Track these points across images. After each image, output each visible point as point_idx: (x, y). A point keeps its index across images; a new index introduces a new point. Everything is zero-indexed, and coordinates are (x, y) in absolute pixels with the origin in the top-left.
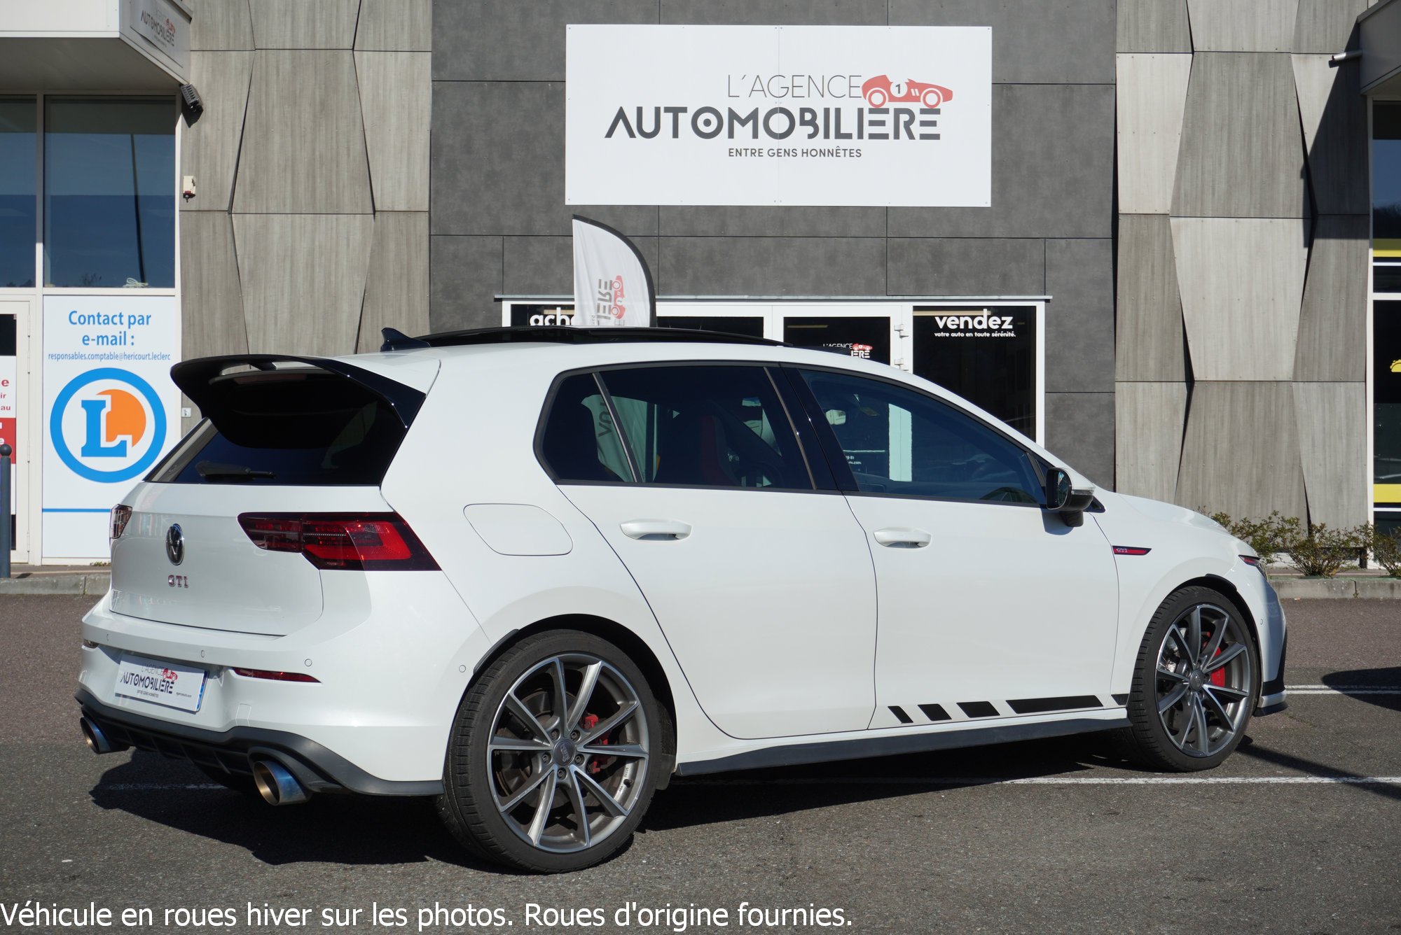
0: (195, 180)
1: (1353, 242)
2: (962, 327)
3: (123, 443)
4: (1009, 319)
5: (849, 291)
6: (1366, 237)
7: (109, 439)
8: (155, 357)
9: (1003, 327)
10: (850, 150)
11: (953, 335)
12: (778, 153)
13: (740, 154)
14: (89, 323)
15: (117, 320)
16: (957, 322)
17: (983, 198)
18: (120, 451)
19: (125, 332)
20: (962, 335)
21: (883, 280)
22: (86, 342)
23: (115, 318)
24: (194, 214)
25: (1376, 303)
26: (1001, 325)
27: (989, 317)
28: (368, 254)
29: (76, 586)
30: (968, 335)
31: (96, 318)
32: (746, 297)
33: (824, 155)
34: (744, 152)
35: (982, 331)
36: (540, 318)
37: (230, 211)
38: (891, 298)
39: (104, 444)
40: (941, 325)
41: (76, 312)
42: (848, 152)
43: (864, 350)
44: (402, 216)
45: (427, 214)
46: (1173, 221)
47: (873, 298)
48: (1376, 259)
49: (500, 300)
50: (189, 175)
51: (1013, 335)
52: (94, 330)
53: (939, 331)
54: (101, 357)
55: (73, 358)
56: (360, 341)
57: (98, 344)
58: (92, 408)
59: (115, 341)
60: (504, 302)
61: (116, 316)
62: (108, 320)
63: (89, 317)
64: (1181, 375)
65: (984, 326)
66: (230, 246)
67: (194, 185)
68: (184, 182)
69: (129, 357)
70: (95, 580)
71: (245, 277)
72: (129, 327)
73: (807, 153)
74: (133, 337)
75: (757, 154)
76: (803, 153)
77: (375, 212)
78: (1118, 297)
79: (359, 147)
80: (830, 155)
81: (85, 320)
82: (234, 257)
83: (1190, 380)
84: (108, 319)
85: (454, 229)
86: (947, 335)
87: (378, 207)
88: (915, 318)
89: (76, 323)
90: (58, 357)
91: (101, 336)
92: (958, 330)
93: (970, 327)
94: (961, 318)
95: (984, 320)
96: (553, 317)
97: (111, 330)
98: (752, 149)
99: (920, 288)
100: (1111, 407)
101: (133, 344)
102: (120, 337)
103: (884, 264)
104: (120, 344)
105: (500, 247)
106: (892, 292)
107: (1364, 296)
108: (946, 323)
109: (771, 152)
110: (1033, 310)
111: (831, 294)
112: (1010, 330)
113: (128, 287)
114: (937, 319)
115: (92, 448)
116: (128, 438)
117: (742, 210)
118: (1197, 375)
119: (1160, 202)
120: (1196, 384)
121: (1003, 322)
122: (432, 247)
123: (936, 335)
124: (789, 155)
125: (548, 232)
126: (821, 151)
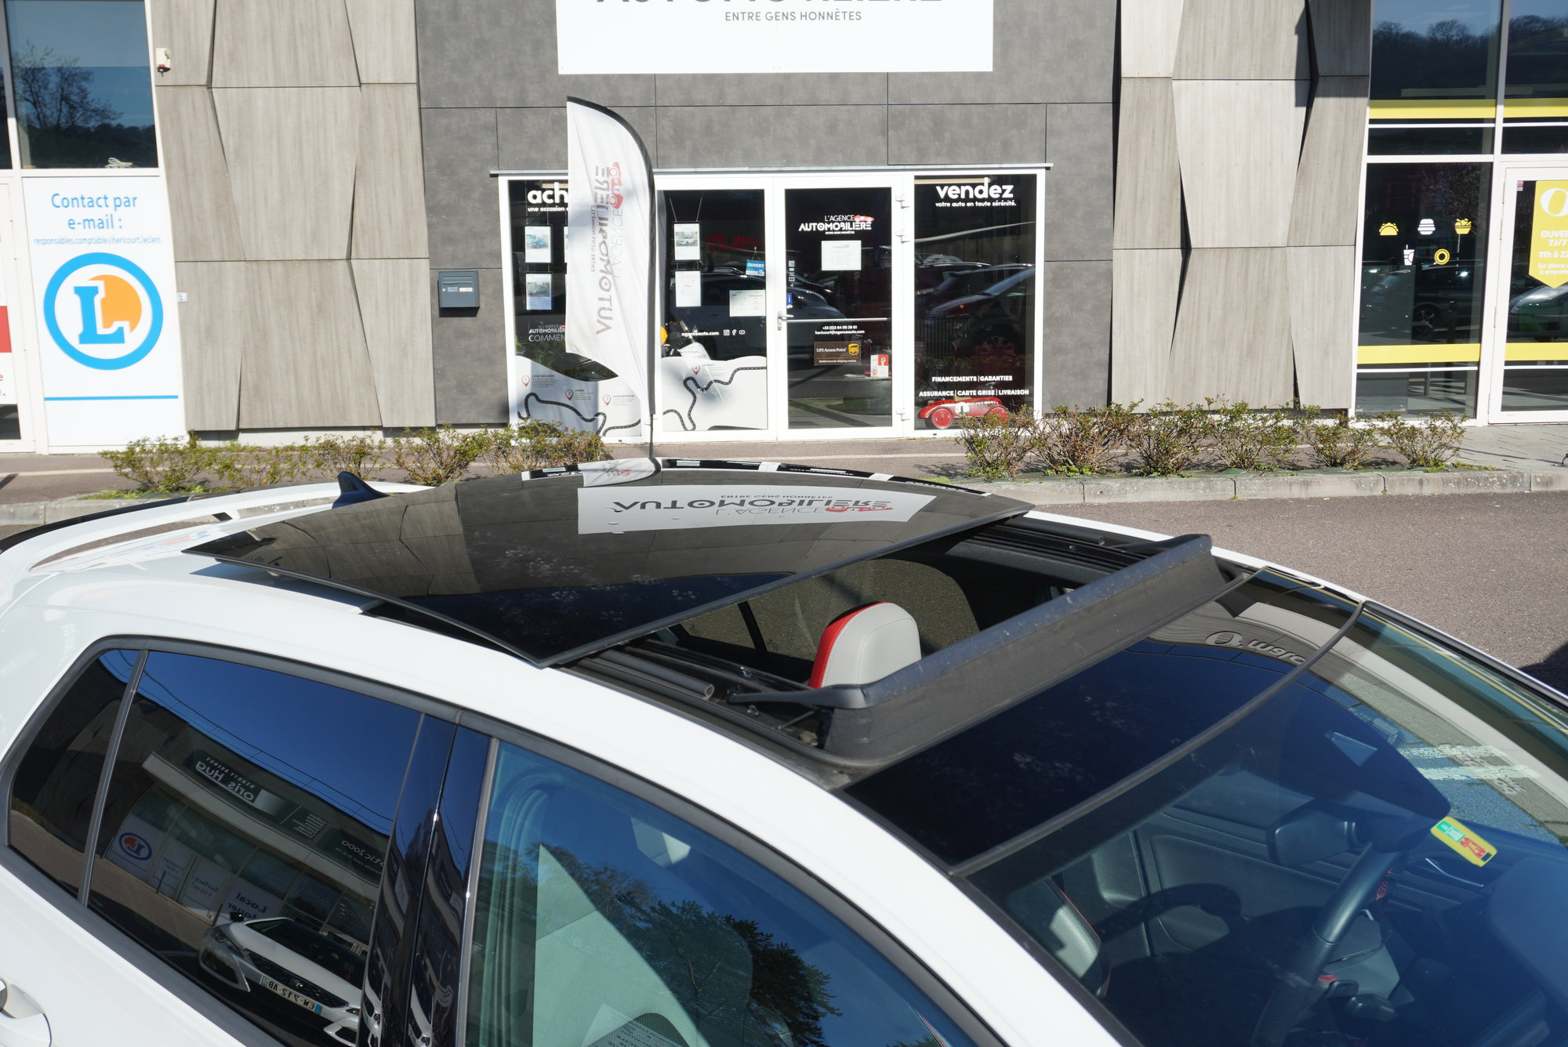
0: (169, 53)
1: (1351, 100)
2: (963, 196)
3: (120, 330)
4: (1009, 188)
5: (850, 161)
6: (1364, 95)
7: (107, 325)
8: (145, 240)
9: (1004, 196)
10: (850, 12)
11: (954, 205)
12: (776, 16)
13: (738, 18)
14: (73, 206)
15: (101, 202)
16: (958, 191)
17: (984, 62)
18: (118, 337)
19: (111, 215)
20: (963, 205)
21: (884, 149)
22: (72, 226)
23: (99, 200)
24: (171, 89)
25: (1370, 167)
26: (1001, 194)
27: (990, 185)
28: (357, 130)
29: (35, 515)
30: (969, 204)
31: (80, 201)
32: (746, 169)
33: (823, 18)
34: (740, 16)
35: (983, 200)
36: (538, 193)
37: (209, 86)
38: (892, 167)
39: (101, 330)
40: (942, 194)
41: (57, 195)
42: (847, 15)
43: (865, 222)
44: (389, 89)
45: (415, 86)
46: (1175, 83)
47: (874, 168)
48: (1372, 121)
49: (496, 176)
50: (162, 47)
51: (1013, 204)
52: (79, 213)
53: (941, 201)
54: (89, 241)
55: (59, 243)
56: (354, 221)
57: (85, 227)
58: (86, 294)
59: (101, 225)
60: (499, 178)
61: (99, 198)
62: (92, 203)
63: (73, 199)
64: (1178, 243)
65: (985, 195)
66: (212, 123)
67: (168, 58)
68: (158, 56)
69: (118, 241)
70: (55, 508)
71: (230, 155)
72: (116, 210)
73: (806, 16)
74: (120, 220)
75: (754, 18)
76: (802, 16)
77: (361, 84)
78: (1119, 164)
79: (339, 15)
80: (829, 18)
81: (67, 203)
82: (217, 135)
83: (1186, 247)
84: (92, 201)
85: (445, 102)
86: (948, 205)
87: (363, 80)
88: (917, 187)
89: (58, 207)
90: (45, 242)
91: (87, 220)
92: (959, 200)
93: (971, 196)
94: (962, 187)
95: (985, 188)
96: (551, 193)
97: (96, 213)
98: (749, 13)
99: (922, 159)
100: (1109, 276)
101: (121, 227)
102: (107, 220)
103: (885, 132)
104: (108, 227)
105: (493, 119)
106: (893, 162)
107: (1359, 159)
108: (947, 194)
109: (769, 15)
110: (1033, 178)
111: (832, 165)
112: (1010, 199)
113: (111, 167)
114: (938, 188)
115: (89, 335)
116: (126, 325)
117: (741, 79)
118: (1194, 243)
119: (1162, 66)
120: (1193, 252)
121: (1004, 191)
122: (423, 121)
123: (937, 205)
124: (787, 18)
125: (542, 104)
126: (820, 14)
